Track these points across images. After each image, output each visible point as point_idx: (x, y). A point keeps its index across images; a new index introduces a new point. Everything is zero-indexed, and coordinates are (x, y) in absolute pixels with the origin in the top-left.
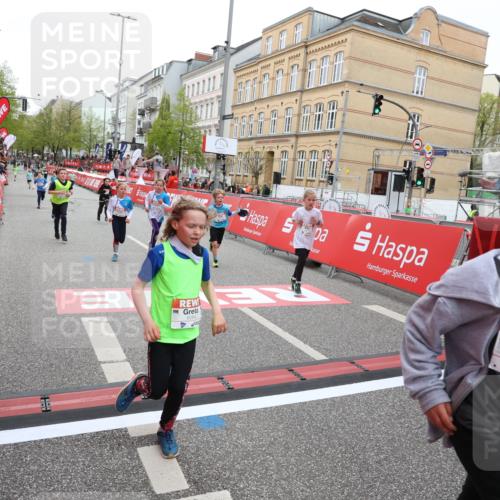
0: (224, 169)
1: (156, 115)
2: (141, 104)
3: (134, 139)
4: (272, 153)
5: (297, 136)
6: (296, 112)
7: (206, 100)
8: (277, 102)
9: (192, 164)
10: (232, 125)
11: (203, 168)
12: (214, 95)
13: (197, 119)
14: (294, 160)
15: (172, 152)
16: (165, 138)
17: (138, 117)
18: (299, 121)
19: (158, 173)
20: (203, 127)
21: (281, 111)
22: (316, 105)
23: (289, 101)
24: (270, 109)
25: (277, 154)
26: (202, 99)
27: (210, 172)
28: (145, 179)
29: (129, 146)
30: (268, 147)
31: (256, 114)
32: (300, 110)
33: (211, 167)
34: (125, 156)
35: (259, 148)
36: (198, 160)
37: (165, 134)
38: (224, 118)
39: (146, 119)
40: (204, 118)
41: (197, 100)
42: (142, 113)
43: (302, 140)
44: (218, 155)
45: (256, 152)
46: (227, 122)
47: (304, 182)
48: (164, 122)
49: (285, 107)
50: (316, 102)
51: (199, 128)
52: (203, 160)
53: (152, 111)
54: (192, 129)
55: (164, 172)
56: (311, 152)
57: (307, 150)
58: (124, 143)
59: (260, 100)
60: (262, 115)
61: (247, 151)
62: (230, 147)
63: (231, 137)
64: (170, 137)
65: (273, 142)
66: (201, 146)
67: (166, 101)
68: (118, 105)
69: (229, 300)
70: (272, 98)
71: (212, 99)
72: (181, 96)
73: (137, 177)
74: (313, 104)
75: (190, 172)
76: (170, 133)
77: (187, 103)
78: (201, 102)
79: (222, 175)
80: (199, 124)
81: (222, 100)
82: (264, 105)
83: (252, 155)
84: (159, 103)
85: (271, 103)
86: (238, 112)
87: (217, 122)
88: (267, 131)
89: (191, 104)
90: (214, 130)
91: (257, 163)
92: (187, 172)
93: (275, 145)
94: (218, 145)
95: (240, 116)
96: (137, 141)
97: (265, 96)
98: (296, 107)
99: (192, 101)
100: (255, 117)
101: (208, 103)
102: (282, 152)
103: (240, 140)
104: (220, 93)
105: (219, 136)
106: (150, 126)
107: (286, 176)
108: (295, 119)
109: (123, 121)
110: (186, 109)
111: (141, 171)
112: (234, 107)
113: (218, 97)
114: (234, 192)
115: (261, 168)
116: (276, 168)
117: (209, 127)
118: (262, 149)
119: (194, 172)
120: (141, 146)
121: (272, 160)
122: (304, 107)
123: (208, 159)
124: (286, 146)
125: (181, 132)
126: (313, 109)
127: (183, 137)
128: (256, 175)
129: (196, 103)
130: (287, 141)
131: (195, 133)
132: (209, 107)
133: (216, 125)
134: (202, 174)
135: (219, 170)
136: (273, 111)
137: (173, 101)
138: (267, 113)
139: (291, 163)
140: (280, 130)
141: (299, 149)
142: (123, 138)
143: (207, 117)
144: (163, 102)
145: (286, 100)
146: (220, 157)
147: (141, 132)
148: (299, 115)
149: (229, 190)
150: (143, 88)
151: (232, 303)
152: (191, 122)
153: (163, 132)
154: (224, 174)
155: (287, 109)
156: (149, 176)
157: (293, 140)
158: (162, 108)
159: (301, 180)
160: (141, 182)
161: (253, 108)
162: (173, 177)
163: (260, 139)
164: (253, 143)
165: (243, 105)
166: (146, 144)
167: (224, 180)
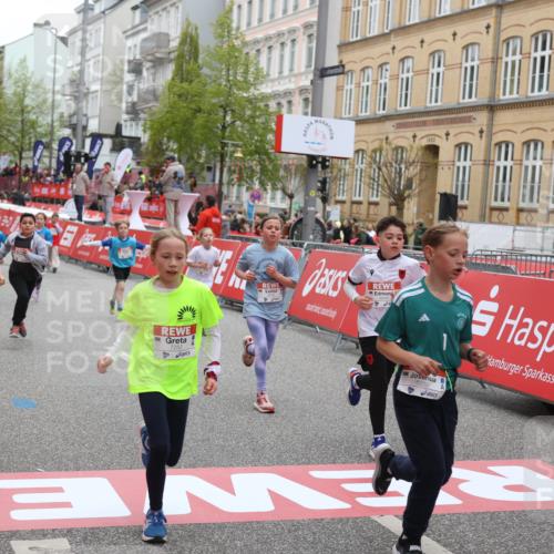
0: (323, 189)
1: (169, 72)
2: (133, 48)
3: (119, 127)
4: (433, 150)
5: (492, 108)
6: (489, 54)
7: (280, 35)
8: (445, 32)
9: (251, 178)
10: (339, 88)
11: (274, 188)
12: (297, 24)
13: (260, 77)
14: (487, 163)
15: (204, 153)
16: (188, 122)
17: (129, 77)
18: (495, 72)
19: (176, 202)
20: (275, 95)
21: (453, 51)
22: (536, 37)
23: (471, 29)
24: (427, 49)
25: (446, 152)
26: (272, 32)
27: (291, 197)
28: (144, 215)
29: (108, 143)
30: (424, 136)
31: (394, 59)
32: (496, 50)
33: (293, 184)
34: (99, 164)
35: (403, 138)
36: (264, 170)
37: (189, 114)
38: (323, 73)
39: (147, 82)
40: (274, 73)
41: (260, 36)
42: (136, 69)
43: (503, 118)
44: (311, 158)
45: (396, 148)
46: (330, 83)
47: (512, 214)
48: (185, 85)
49: (461, 42)
50: (535, 29)
51: (265, 98)
52: (276, 168)
53: (158, 63)
54: (249, 101)
55: (188, 200)
56: (527, 143)
57: (518, 140)
58: (96, 137)
59: (403, 30)
60: (409, 63)
61: (376, 145)
62: (337, 138)
63: (338, 116)
64: (200, 120)
65: (437, 123)
66: (271, 137)
67: (190, 41)
68: (83, 53)
69: (350, 497)
70: (431, 22)
71: (292, 31)
72: (223, 26)
73: (128, 212)
74: (527, 33)
75: (246, 196)
76: (199, 110)
77: (237, 43)
78: (268, 38)
79: (319, 201)
80: (266, 89)
81: (318, 33)
82: (414, 39)
83: (388, 155)
84: (174, 44)
85: (429, 36)
86: (353, 59)
87: (308, 83)
88: (422, 99)
89: (245, 44)
90: (298, 100)
91: (400, 173)
92: (238, 198)
93: (440, 130)
94: (310, 137)
95: (357, 67)
96: (126, 132)
97: (415, 19)
98: (487, 42)
99: (248, 39)
100: (392, 67)
101: (284, 40)
102: (458, 146)
103: (360, 122)
104: (314, 18)
105: (313, 115)
106: (156, 98)
107: (470, 201)
108: (486, 70)
109: (95, 87)
110: (234, 57)
111: (136, 199)
112: (344, 46)
113: (307, 26)
114: (347, 240)
115: (409, 185)
116: (445, 183)
117: (287, 93)
118: (410, 140)
119: (256, 197)
120: (134, 142)
121: (436, 166)
122: (507, 41)
123: (287, 168)
124: (467, 132)
125: (224, 108)
126: (528, 44)
127: (228, 118)
128: (399, 200)
129: (256, 42)
130: (469, 120)
131: (255, 108)
132: (287, 50)
133: (302, 90)
134: (273, 201)
135: (313, 193)
136: (433, 54)
137: (207, 40)
138: (421, 58)
139: (479, 169)
140: (452, 95)
141: (496, 139)
142: (93, 126)
143: (283, 73)
144: (183, 42)
145: (462, 28)
146: (315, 163)
147: (134, 111)
148: (495, 60)
149: (336, 236)
150: (138, 12)
151: (356, 505)
152: (247, 85)
153: (184, 110)
154: (325, 200)
155: (466, 47)
156: (154, 208)
157: (482, 118)
158: (181, 56)
159: (506, 209)
160: (136, 223)
161: (387, 47)
162: (207, 212)
163: (404, 119)
164: (389, 126)
165: (366, 41)
166: (145, 138)
167: (326, 215)
